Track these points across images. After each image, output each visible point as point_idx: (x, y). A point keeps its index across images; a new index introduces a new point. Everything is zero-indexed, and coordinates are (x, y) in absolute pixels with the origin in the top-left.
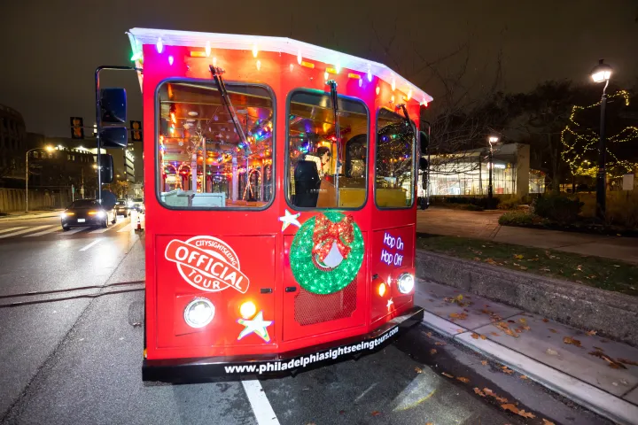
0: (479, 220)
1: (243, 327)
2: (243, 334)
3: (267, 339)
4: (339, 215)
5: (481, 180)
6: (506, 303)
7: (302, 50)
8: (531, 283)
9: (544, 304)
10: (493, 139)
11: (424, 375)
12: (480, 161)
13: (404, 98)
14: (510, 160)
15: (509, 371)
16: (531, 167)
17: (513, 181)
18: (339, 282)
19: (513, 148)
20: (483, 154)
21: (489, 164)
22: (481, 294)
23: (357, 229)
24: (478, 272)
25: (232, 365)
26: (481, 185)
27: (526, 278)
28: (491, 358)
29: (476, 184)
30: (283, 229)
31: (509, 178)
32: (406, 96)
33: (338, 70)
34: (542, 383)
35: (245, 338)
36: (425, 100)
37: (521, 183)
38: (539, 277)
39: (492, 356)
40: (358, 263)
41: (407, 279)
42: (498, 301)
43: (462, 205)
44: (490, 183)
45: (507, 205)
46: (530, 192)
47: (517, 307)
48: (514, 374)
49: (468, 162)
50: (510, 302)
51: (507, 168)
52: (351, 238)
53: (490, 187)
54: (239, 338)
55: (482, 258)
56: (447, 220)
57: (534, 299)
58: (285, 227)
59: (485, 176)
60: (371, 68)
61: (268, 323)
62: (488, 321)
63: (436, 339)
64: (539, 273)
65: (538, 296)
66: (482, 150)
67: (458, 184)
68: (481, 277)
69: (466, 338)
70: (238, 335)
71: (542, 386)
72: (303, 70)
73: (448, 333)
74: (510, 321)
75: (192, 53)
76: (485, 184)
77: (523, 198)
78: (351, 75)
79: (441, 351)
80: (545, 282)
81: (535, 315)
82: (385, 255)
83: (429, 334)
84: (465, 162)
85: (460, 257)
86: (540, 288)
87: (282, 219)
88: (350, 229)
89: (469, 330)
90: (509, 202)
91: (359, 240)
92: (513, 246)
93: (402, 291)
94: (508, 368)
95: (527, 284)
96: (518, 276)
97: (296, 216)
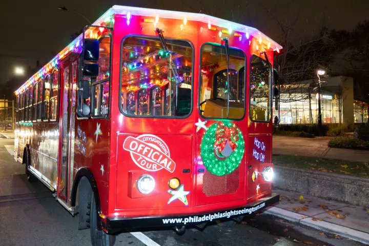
0: (311, 145)
1: (171, 195)
2: (171, 200)
3: (186, 203)
4: (230, 122)
5: (310, 110)
6: (336, 200)
7: (211, 21)
8: (352, 182)
9: (363, 197)
10: (321, 72)
11: (281, 242)
12: (309, 92)
13: (265, 47)
14: (337, 92)
15: (338, 237)
16: (355, 99)
17: (340, 111)
18: (230, 168)
19: (338, 81)
20: (313, 85)
21: (317, 95)
22: (317, 195)
23: (240, 133)
24: (314, 178)
25: (167, 218)
26: (311, 114)
27: (349, 179)
28: (327, 231)
29: (307, 113)
30: (197, 131)
31: (336, 108)
32: (266, 46)
33: (230, 32)
34: (360, 241)
35: (173, 203)
36: (278, 48)
37: (347, 113)
38: (359, 178)
39: (327, 229)
40: (241, 156)
41: (269, 170)
42: (330, 199)
43: (295, 133)
44: (320, 112)
45: (335, 132)
46: (355, 122)
47: (344, 202)
48: (342, 238)
49: (299, 93)
50: (339, 199)
51: (333, 98)
52: (237, 139)
53: (320, 116)
54: (169, 203)
55: (316, 168)
56: (283, 145)
57: (355, 195)
58: (198, 129)
59: (315, 107)
60: (248, 31)
61: (187, 193)
62: (323, 211)
63: (286, 223)
64: (358, 176)
65: (358, 192)
66: (310, 81)
67: (290, 113)
68: (316, 181)
69: (308, 221)
70: (168, 200)
71: (360, 243)
72: (209, 32)
73: (295, 219)
74: (339, 211)
75: (145, 20)
76: (315, 113)
77: (349, 127)
78: (236, 34)
79: (291, 229)
80: (362, 181)
81: (356, 207)
82: (255, 153)
83: (281, 221)
84: (295, 92)
85: (299, 168)
86: (360, 185)
87: (196, 124)
88: (237, 133)
89: (309, 217)
90: (337, 129)
91: (241, 140)
92: (340, 161)
93: (266, 180)
94: (338, 236)
95: (350, 184)
96: (344, 179)
97: (204, 123)
